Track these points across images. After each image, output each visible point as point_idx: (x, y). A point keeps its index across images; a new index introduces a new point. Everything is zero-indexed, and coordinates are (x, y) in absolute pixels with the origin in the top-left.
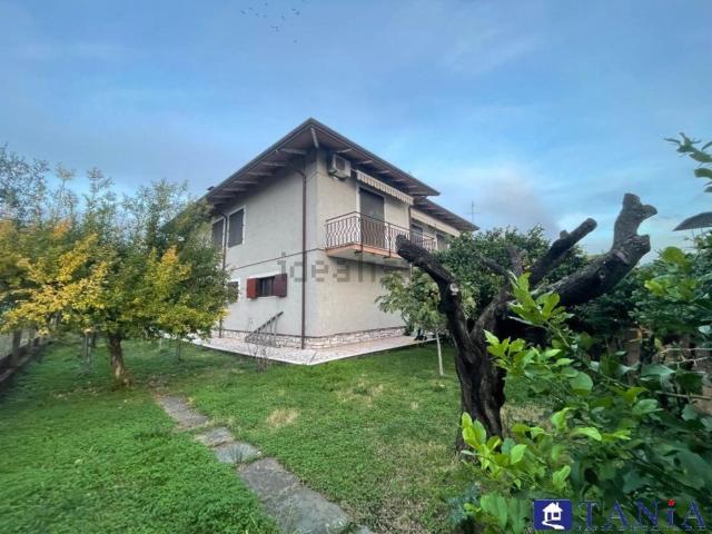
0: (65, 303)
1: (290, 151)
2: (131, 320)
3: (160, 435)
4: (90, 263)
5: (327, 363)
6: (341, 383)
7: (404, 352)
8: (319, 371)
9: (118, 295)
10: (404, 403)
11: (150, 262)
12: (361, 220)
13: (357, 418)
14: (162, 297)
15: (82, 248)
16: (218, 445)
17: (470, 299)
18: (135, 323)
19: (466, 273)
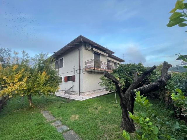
0: (16, 88)
1: (75, 43)
2: (34, 91)
3: (42, 124)
4: (22, 77)
5: (86, 100)
6: (90, 106)
7: (106, 96)
8: (84, 102)
9: (30, 85)
10: (107, 112)
11: (39, 75)
12: (94, 61)
13: (94, 117)
14: (42, 85)
15: (21, 73)
16: (57, 126)
17: (124, 83)
18: (35, 92)
19: (122, 75)
